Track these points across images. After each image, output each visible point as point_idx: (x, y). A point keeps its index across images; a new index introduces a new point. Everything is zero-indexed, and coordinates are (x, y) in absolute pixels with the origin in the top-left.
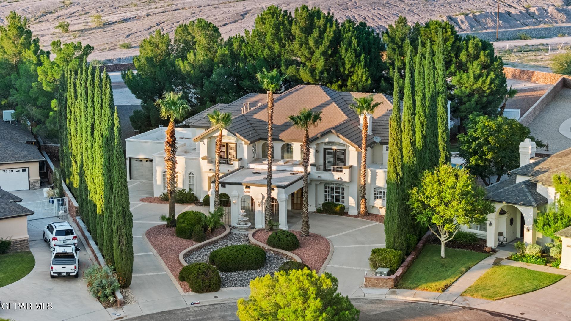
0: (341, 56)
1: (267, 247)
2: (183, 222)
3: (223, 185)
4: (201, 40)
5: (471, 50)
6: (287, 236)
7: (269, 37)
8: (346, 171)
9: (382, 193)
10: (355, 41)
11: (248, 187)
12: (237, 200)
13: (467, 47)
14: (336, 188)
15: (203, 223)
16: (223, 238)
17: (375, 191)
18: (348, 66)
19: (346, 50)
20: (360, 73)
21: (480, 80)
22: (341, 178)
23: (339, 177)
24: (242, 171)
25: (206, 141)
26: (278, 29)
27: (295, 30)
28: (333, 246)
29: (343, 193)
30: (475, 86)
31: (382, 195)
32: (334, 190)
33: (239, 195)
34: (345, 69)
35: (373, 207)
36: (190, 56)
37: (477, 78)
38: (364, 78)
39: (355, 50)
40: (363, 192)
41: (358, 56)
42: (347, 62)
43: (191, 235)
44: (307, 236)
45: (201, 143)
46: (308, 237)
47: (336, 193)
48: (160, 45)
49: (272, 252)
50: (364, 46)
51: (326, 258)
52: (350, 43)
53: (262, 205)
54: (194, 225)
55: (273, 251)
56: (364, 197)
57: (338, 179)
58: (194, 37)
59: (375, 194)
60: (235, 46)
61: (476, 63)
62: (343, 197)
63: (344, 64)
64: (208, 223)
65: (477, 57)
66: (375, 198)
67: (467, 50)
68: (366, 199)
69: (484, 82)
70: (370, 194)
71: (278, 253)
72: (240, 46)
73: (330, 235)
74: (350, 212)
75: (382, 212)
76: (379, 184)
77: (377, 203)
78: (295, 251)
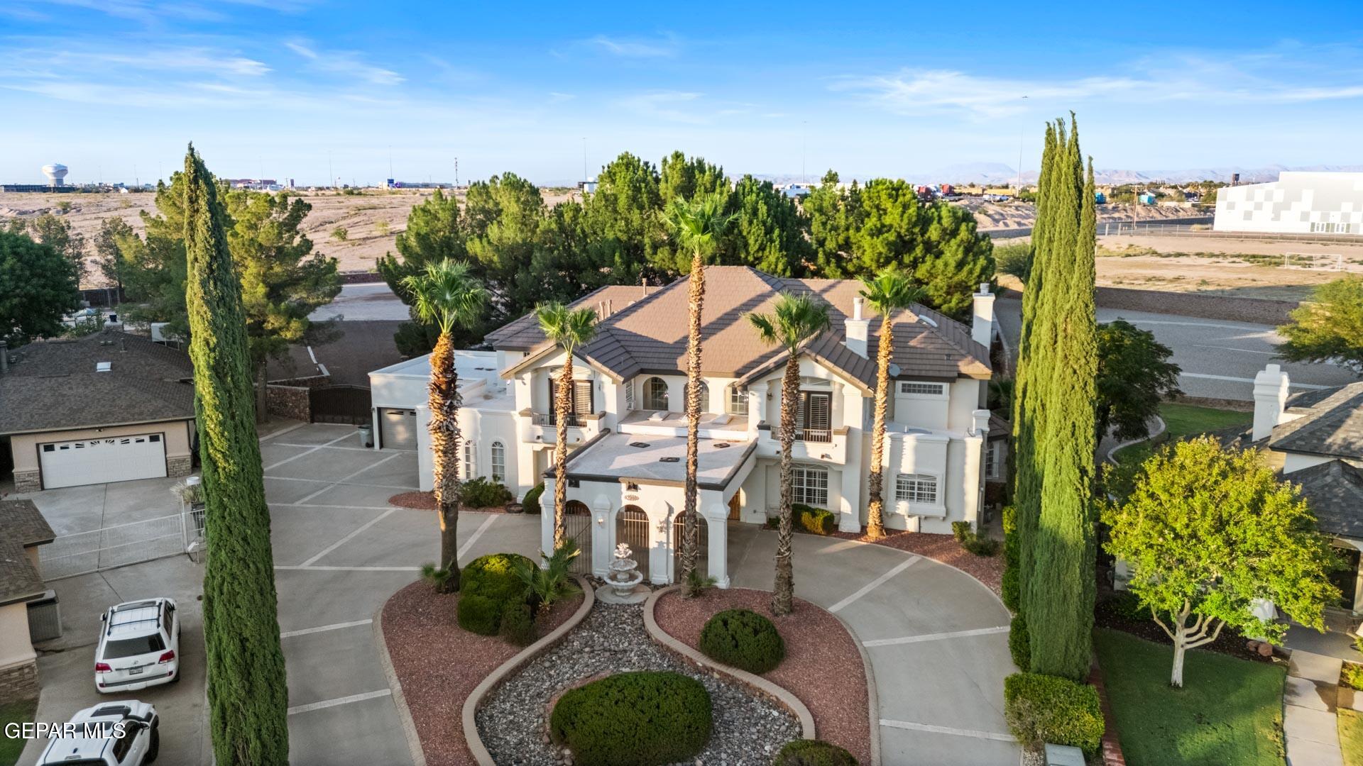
0: (740, 232)
1: (701, 661)
2: (477, 591)
3: (574, 481)
4: (511, 206)
5: (946, 222)
6: (756, 632)
7: (623, 202)
8: (839, 441)
9: (916, 486)
10: (763, 209)
11: (633, 487)
12: (606, 515)
13: (940, 218)
14: (809, 474)
15: (527, 593)
16: (579, 626)
17: (898, 482)
18: (753, 247)
19: (751, 223)
20: (772, 259)
21: (966, 269)
22: (827, 456)
23: (824, 453)
24: (608, 441)
25: (528, 377)
26: (637, 190)
27: (664, 189)
28: (860, 641)
29: (825, 484)
30: (956, 279)
31: (916, 491)
32: (805, 478)
33: (611, 504)
34: (748, 253)
35: (893, 514)
36: (493, 231)
37: (960, 265)
38: (780, 266)
39: (764, 223)
40: (876, 487)
41: (769, 231)
42: (751, 241)
43: (497, 625)
44: (788, 613)
45: (518, 383)
46: (792, 618)
47: (809, 483)
48: (441, 215)
49: (716, 676)
50: (775, 216)
51: (866, 691)
52: (755, 212)
53: (668, 528)
54: (505, 598)
55: (720, 673)
56: (876, 496)
57: (823, 456)
58: (497, 204)
59: (898, 487)
60: (567, 217)
61: (953, 242)
62: (824, 494)
63: (746, 245)
64: (540, 591)
65: (954, 233)
66: (899, 495)
67: (939, 221)
68: (881, 500)
69: (971, 272)
70: (890, 489)
71: (733, 682)
72: (575, 218)
73: (834, 602)
74: (844, 527)
75: (911, 526)
76: (907, 467)
77: (903, 507)
78: (778, 674)
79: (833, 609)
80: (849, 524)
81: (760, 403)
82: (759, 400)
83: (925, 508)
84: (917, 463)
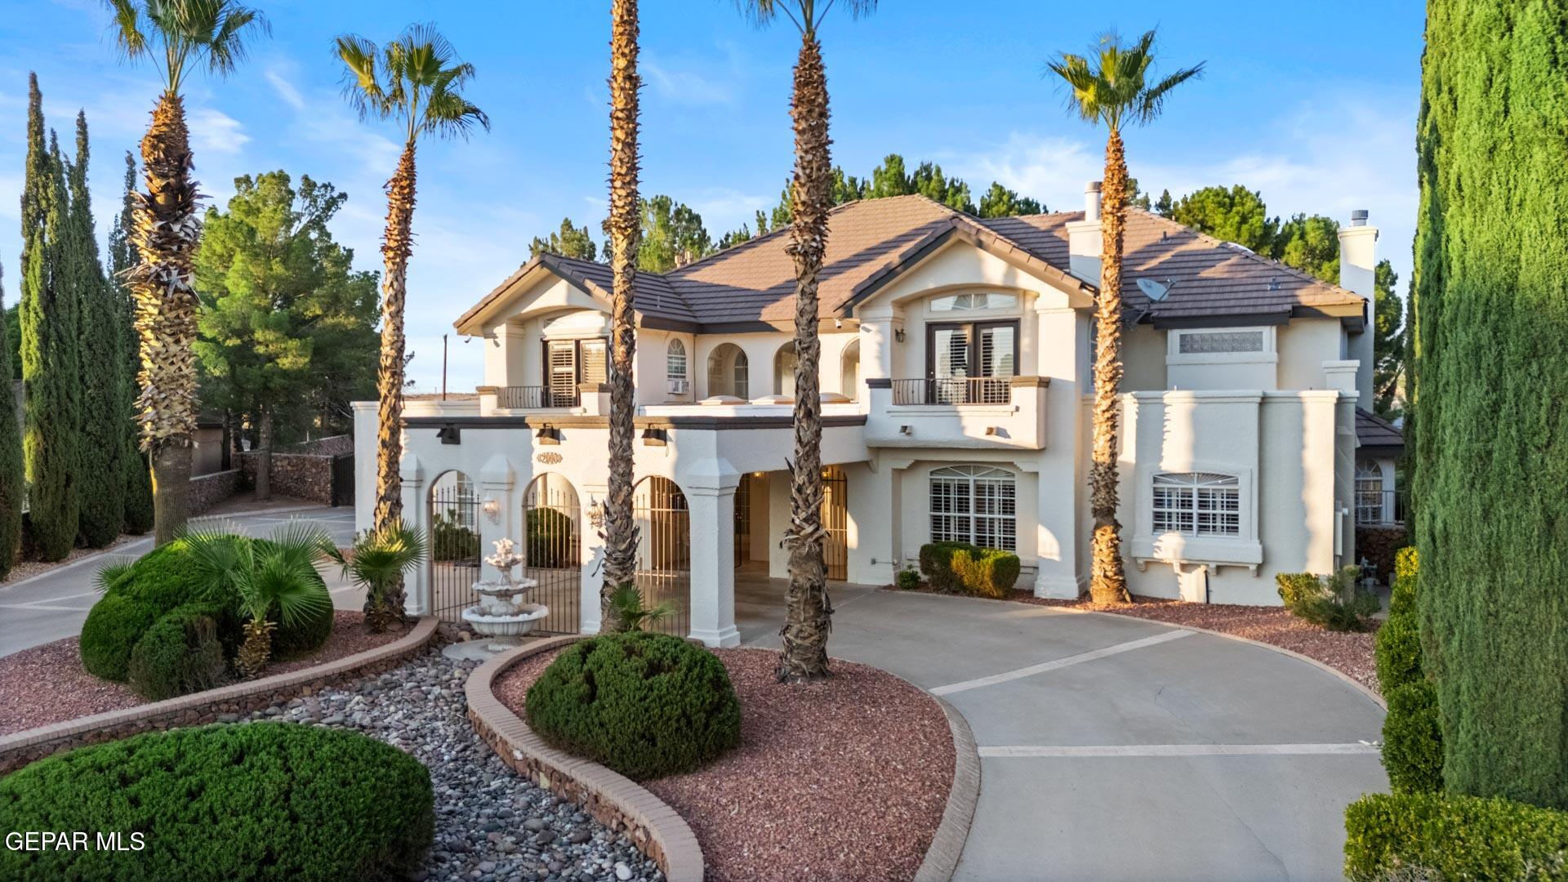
1: (524, 745)
3: (451, 430)
8: (1025, 397)
9: (1195, 499)
11: (550, 435)
12: (503, 496)
14: (980, 489)
17: (1158, 493)
22: (1001, 432)
23: (994, 425)
25: (501, 331)
28: (974, 747)
29: (1009, 507)
31: (1195, 510)
32: (972, 496)
35: (1150, 563)
40: (1103, 493)
43: (129, 656)
44: (812, 676)
47: (979, 509)
49: (545, 782)
51: (923, 847)
55: (552, 773)
56: (1106, 514)
57: (990, 431)
59: (1158, 503)
62: (1010, 526)
66: (1160, 522)
68: (1117, 526)
70: (1136, 507)
73: (948, 680)
74: (1045, 587)
75: (1191, 588)
76: (1176, 457)
77: (1169, 545)
78: (690, 785)
79: (938, 691)
80: (1057, 583)
81: (881, 345)
82: (878, 338)
83: (1217, 546)
84: (1197, 447)
